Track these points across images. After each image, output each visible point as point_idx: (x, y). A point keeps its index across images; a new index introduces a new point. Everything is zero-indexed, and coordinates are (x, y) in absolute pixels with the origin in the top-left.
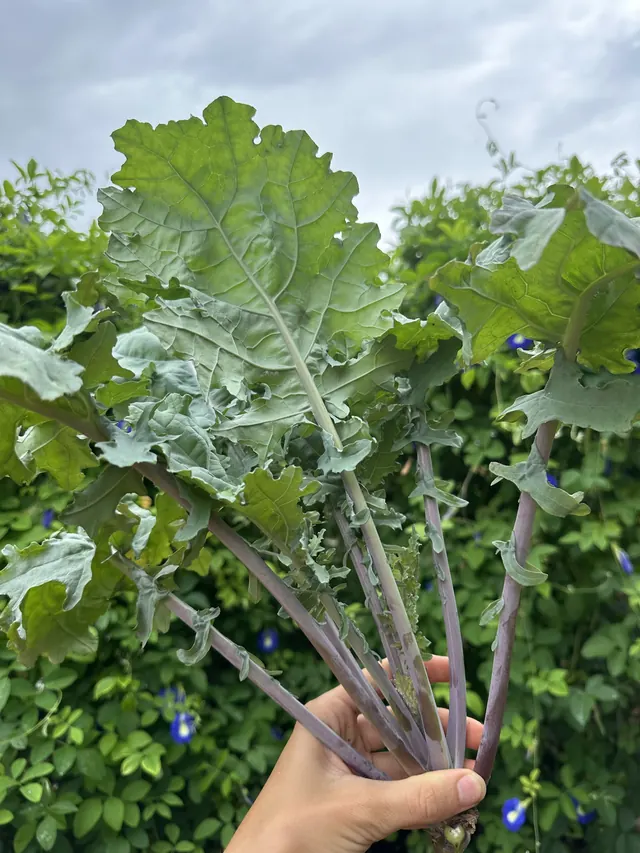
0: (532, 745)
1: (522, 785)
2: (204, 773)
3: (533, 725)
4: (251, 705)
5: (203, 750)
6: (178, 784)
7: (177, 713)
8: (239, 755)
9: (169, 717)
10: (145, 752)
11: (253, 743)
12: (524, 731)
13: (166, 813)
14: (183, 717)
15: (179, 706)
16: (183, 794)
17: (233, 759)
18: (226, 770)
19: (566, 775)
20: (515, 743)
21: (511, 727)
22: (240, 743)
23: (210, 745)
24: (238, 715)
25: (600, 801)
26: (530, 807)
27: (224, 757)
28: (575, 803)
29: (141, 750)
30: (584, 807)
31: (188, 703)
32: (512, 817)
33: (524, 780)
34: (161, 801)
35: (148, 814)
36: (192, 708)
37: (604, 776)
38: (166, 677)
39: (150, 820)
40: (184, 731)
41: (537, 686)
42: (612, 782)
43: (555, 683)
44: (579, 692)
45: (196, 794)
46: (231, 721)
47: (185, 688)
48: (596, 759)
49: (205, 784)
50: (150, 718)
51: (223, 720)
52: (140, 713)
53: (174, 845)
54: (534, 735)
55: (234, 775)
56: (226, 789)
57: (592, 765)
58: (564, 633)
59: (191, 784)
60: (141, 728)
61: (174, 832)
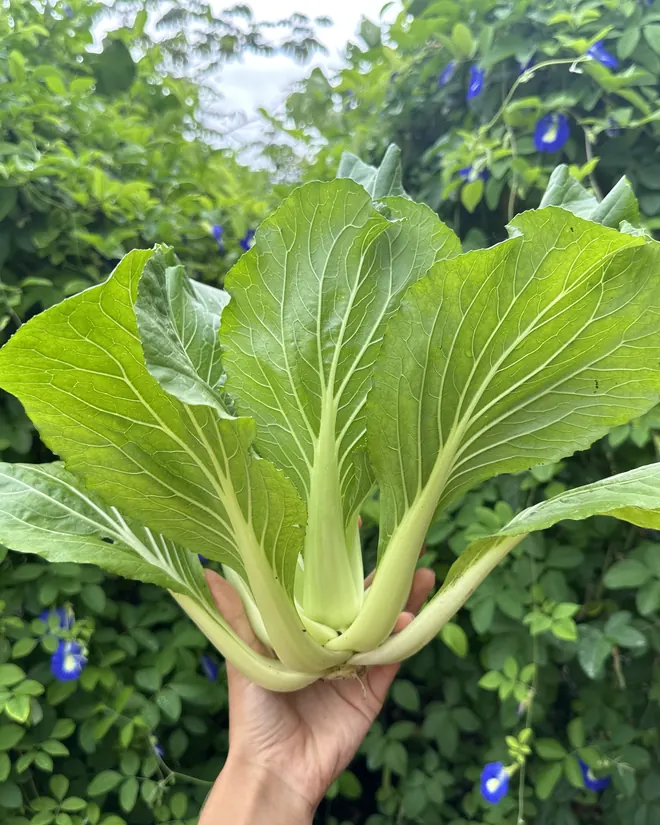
0: (525, 698)
1: (507, 747)
2: (101, 715)
3: (530, 671)
4: (175, 629)
5: (99, 686)
6: (66, 729)
7: (62, 642)
8: (149, 695)
9: (50, 646)
10: (17, 690)
11: (167, 680)
12: (518, 679)
13: (46, 765)
14: (68, 647)
15: (64, 633)
16: (70, 742)
17: (140, 700)
18: (129, 713)
19: (576, 731)
20: (504, 694)
21: (502, 672)
22: (150, 680)
23: (110, 681)
24: (152, 643)
25: (614, 768)
26: (516, 774)
27: (127, 696)
28: (584, 768)
29: (10, 688)
30: (595, 773)
31: (75, 631)
32: (493, 785)
33: (510, 741)
34: (41, 750)
35: (22, 765)
36: (80, 636)
37: (629, 734)
38: (46, 596)
39: (24, 773)
40: (70, 665)
41: (538, 624)
42: (637, 742)
43: (559, 622)
44: (596, 633)
45: (89, 742)
46: (142, 651)
47: (74, 609)
48: (620, 711)
49: (102, 730)
50: (24, 648)
51: (132, 650)
52: (12, 642)
53: (58, 802)
54: (530, 684)
55: (138, 721)
56: (126, 736)
57: (613, 718)
58: (587, 551)
59: (83, 728)
60: (11, 661)
61: (60, 785)
